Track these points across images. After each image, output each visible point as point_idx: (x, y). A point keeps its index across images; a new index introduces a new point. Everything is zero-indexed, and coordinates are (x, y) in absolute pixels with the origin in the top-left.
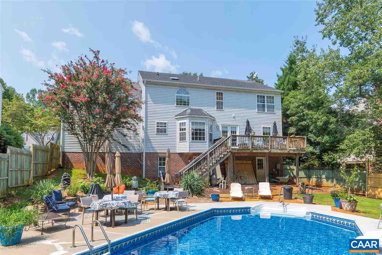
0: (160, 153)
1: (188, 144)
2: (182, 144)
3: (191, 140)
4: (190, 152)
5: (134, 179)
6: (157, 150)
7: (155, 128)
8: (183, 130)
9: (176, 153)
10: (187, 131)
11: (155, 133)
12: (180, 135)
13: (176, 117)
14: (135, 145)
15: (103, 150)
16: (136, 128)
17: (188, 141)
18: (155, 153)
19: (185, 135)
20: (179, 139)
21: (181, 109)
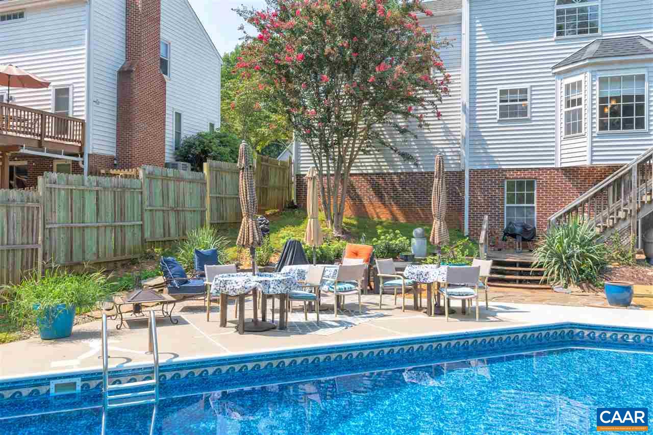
0: (510, 170)
1: (588, 144)
2: (573, 141)
3: (597, 130)
4: (594, 163)
5: (416, 234)
6: (501, 163)
7: (495, 106)
8: (573, 105)
9: (553, 168)
10: (585, 107)
11: (496, 118)
12: (567, 119)
13: (555, 71)
14: (448, 152)
15: (375, 168)
16: (439, 110)
17: (588, 135)
18: (496, 170)
19: (580, 118)
20: (563, 130)
21: (573, 45)
